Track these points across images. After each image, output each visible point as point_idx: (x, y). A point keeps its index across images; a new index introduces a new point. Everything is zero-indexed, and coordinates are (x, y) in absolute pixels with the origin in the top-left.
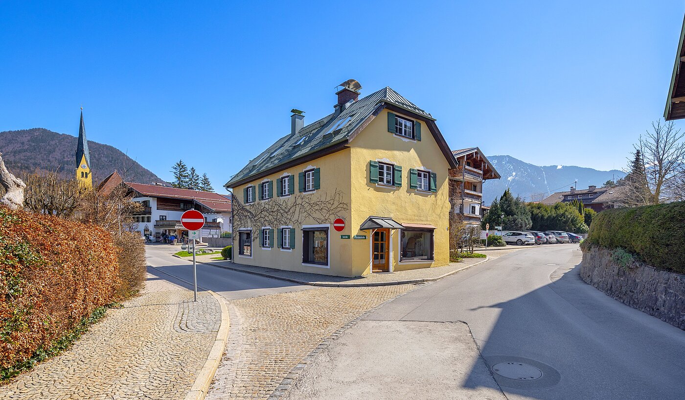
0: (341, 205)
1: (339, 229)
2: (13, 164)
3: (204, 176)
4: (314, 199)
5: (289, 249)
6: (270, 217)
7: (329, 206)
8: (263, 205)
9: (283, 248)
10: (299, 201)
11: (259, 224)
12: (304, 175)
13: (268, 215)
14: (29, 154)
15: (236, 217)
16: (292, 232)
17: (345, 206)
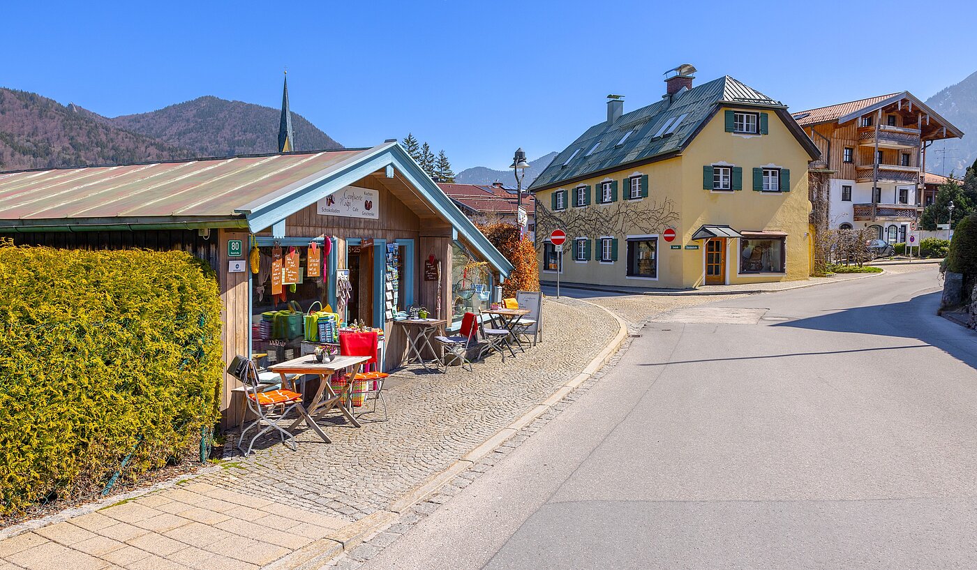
0: (672, 215)
1: (669, 239)
2: (179, 152)
3: (441, 155)
4: (641, 208)
5: (611, 261)
6: (587, 226)
7: (658, 215)
8: (578, 212)
9: (602, 261)
10: (623, 209)
11: (571, 234)
12: (628, 182)
13: (584, 224)
14: (194, 135)
15: (540, 226)
16: (615, 243)
17: (676, 216)
